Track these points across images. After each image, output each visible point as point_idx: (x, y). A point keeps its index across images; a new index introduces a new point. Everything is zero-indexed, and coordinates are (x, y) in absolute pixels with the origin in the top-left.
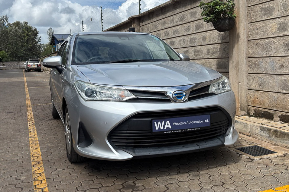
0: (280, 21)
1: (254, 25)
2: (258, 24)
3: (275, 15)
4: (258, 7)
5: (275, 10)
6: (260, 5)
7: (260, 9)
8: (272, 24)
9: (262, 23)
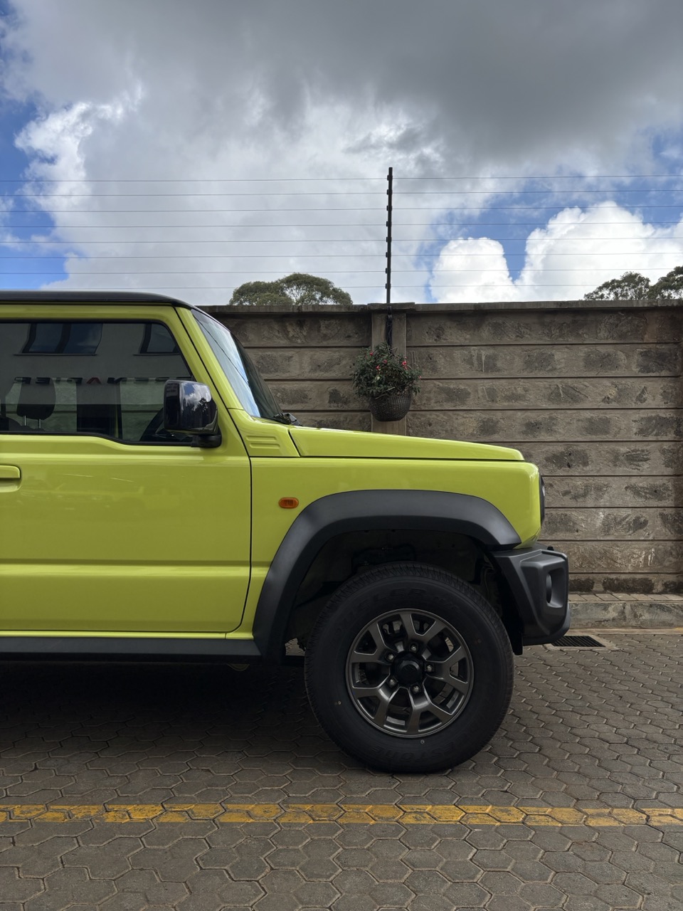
0: (484, 416)
1: (422, 415)
2: (433, 416)
3: (470, 404)
4: (432, 385)
5: (472, 396)
6: (435, 381)
7: (435, 389)
8: (464, 420)
9: (442, 415)
